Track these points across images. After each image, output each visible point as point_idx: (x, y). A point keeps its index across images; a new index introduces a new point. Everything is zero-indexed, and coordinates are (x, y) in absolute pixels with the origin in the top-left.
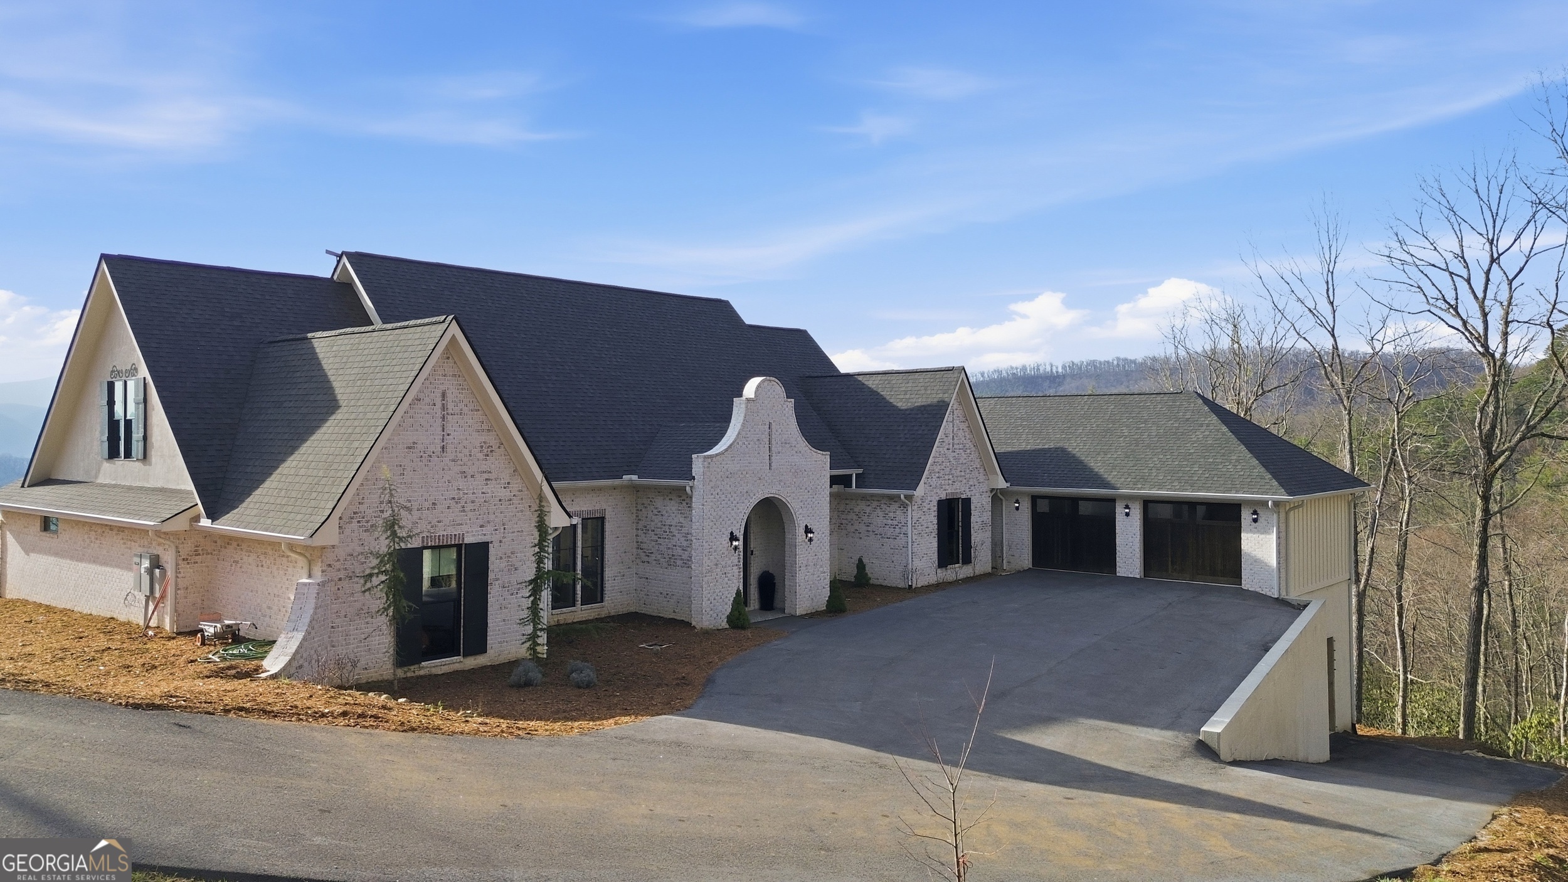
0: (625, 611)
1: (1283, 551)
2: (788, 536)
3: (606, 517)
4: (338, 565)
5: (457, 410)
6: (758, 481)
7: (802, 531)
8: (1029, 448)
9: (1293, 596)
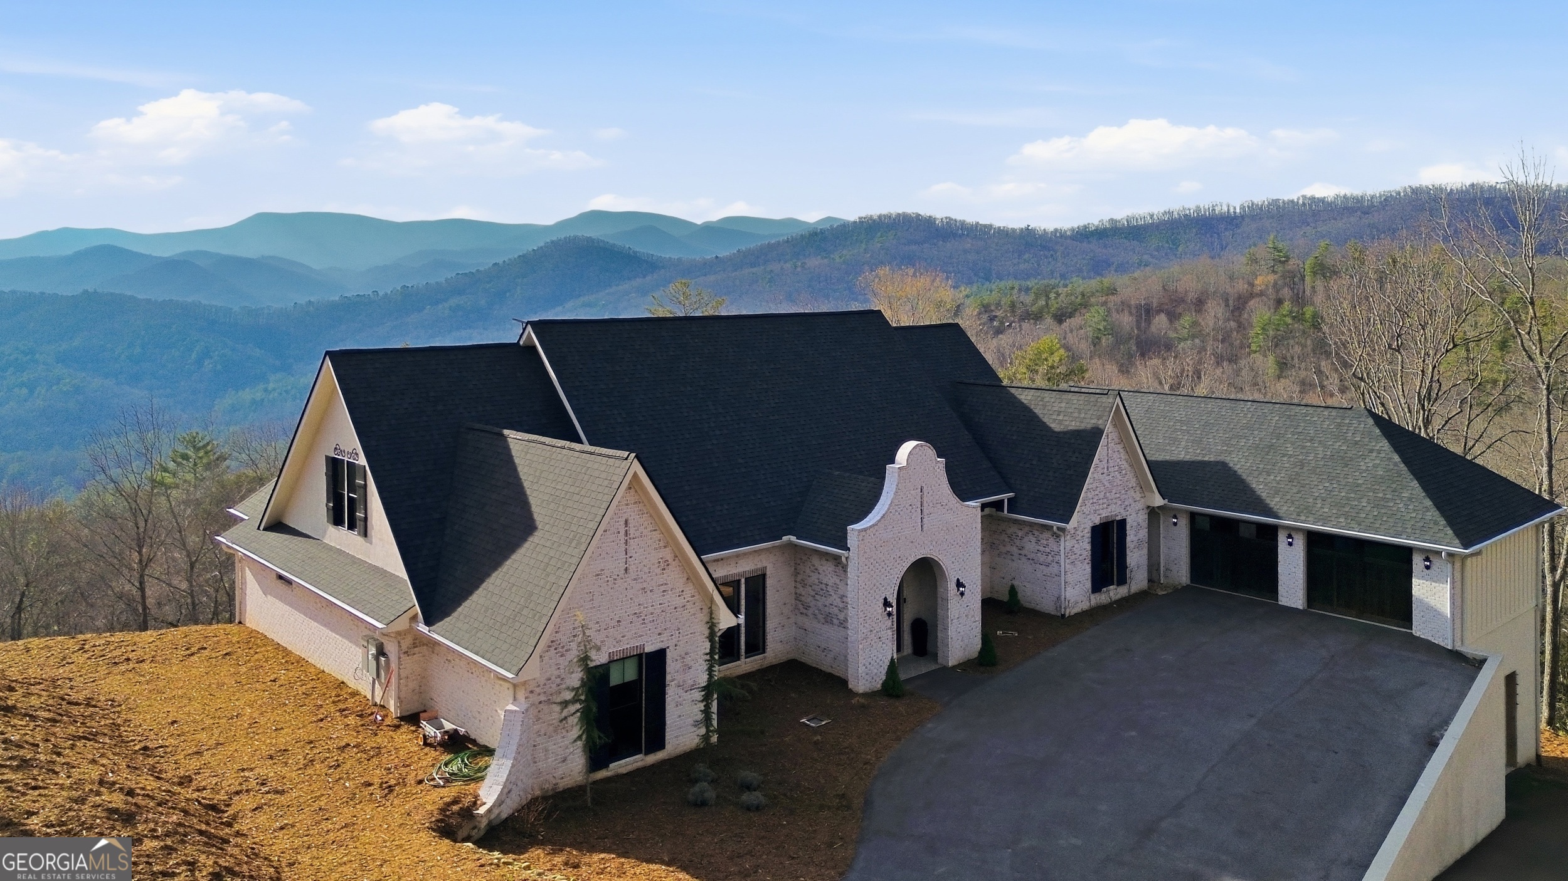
0: (784, 659)
1: (1458, 603)
2: (940, 590)
3: (768, 573)
4: (538, 690)
5: (638, 534)
6: (911, 544)
7: (952, 586)
8: (1188, 458)
9: (1470, 649)
